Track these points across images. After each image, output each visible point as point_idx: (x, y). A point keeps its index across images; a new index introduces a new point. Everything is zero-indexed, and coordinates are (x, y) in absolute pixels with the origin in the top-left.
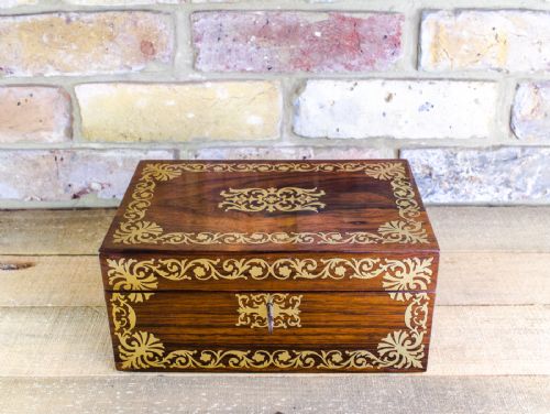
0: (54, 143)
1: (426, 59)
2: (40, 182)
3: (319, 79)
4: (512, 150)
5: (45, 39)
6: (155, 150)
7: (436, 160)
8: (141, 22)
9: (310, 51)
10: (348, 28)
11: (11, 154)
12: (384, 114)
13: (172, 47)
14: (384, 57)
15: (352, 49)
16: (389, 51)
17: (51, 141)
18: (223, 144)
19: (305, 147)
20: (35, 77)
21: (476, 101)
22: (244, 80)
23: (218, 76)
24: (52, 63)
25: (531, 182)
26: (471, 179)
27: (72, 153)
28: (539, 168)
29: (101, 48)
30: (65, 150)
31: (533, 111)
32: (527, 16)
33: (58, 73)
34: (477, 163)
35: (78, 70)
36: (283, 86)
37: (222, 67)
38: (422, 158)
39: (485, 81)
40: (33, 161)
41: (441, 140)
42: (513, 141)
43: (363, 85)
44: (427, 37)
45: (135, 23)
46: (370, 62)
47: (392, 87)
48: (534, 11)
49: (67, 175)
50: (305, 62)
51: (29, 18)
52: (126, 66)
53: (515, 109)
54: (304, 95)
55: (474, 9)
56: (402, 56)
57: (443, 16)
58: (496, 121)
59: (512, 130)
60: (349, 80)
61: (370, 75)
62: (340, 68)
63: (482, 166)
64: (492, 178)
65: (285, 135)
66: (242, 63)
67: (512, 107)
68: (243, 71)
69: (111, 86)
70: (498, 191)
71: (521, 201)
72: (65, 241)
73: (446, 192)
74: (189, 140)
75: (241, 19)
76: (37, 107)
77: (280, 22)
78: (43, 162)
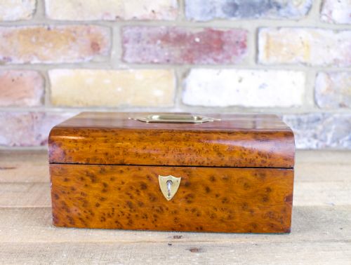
0: (32, 107)
1: (262, 56)
2: (21, 133)
4: (316, 115)
5: (34, 39)
8: (92, 30)
9: (193, 50)
10: (215, 36)
12: (238, 91)
14: (237, 54)
15: (217, 49)
16: (239, 51)
17: (30, 105)
20: (25, 64)
21: (294, 83)
22: (153, 68)
23: (137, 66)
24: (36, 54)
25: (330, 136)
28: (334, 127)
29: (67, 46)
30: (39, 112)
31: (327, 89)
32: (319, 31)
33: (39, 62)
34: (296, 123)
35: (52, 59)
36: (176, 73)
37: (140, 60)
39: (297, 70)
40: (17, 119)
41: (272, 108)
42: (317, 110)
43: (225, 72)
44: (262, 42)
45: (89, 32)
46: (229, 57)
47: (244, 73)
48: (324, 29)
49: (39, 128)
50: (190, 57)
51: (25, 27)
52: (81, 57)
54: (189, 77)
55: (289, 27)
56: (247, 54)
57: (271, 30)
58: (305, 96)
59: (316, 103)
60: (216, 69)
62: (211, 61)
64: (305, 132)
65: (177, 104)
67: (315, 88)
68: (152, 63)
69: (71, 71)
70: (309, 141)
74: (118, 106)
75: (152, 30)
76: (24, 83)
77: (175, 33)
78: (24, 119)
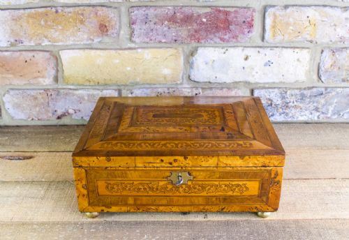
0: (46, 85)
1: (268, 35)
2: (37, 109)
3: (205, 47)
4: (320, 89)
5: (42, 23)
6: (107, 89)
7: (275, 96)
8: (100, 13)
9: (200, 30)
10: (222, 16)
11: (20, 91)
12: (244, 68)
13: (118, 28)
14: (244, 34)
15: (224, 29)
16: (246, 30)
17: (45, 84)
18: (148, 86)
19: (197, 88)
20: (36, 45)
22: (161, 48)
23: (145, 45)
24: (46, 37)
25: (331, 109)
26: (295, 107)
27: (58, 91)
28: (335, 101)
29: (76, 28)
30: (53, 90)
31: (332, 65)
32: (327, 9)
33: (50, 43)
34: (299, 97)
35: (62, 41)
36: (184, 51)
37: (148, 40)
38: (266, 94)
39: (303, 48)
40: (33, 96)
41: (277, 83)
42: (320, 84)
43: (231, 50)
44: (269, 21)
45: (96, 14)
46: (235, 37)
47: (248, 52)
48: (332, 7)
49: (54, 105)
50: (197, 36)
51: (33, 10)
52: (90, 39)
53: (321, 65)
54: (196, 56)
55: (296, 5)
56: (254, 33)
57: (278, 9)
58: (310, 72)
59: (319, 77)
60: (223, 48)
61: (236, 44)
62: (218, 40)
63: (302, 99)
64: (308, 106)
65: (185, 81)
66: (160, 38)
67: (319, 64)
68: (160, 42)
69: (81, 51)
70: (311, 114)
71: (325, 121)
72: (53, 143)
73: (280, 114)
74: (128, 83)
75: (159, 11)
76: (37, 64)
77: (182, 13)
78: (40, 97)
